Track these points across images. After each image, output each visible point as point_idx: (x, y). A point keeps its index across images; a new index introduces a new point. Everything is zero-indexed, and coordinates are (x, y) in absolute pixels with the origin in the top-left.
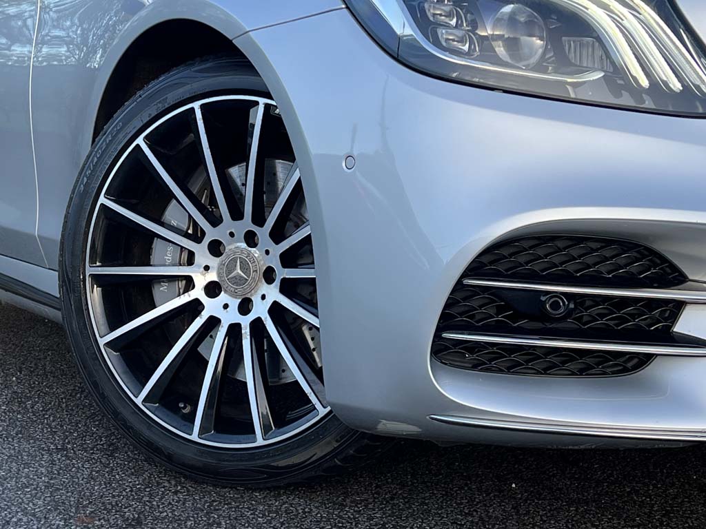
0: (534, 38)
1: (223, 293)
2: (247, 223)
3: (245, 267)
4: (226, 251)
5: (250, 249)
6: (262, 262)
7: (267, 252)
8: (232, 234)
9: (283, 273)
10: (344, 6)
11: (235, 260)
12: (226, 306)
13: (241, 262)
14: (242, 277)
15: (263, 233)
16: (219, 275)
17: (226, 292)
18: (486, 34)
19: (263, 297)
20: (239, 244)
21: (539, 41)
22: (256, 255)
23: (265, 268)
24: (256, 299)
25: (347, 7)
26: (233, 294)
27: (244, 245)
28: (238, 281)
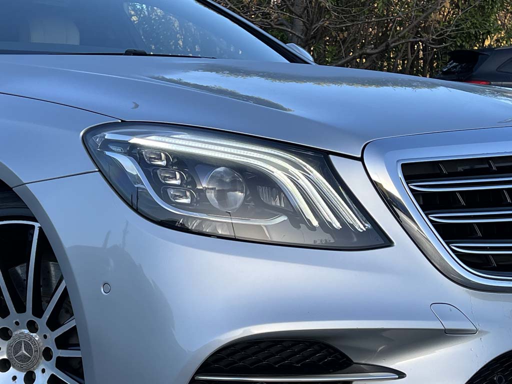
0: (237, 192)
1: (11, 367)
2: (29, 315)
3: (28, 348)
4: (13, 335)
5: (32, 334)
6: (41, 344)
7: (45, 337)
8: (17, 323)
9: (57, 353)
10: (97, 170)
11: (20, 343)
12: (14, 378)
13: (25, 344)
14: (25, 355)
15: (42, 322)
16: (8, 354)
17: (14, 367)
18: (202, 188)
19: (43, 371)
20: (23, 331)
21: (240, 194)
22: (37, 339)
23: (44, 349)
24: (38, 373)
25: (100, 171)
26: (20, 369)
27: (26, 331)
28: (24, 359)
